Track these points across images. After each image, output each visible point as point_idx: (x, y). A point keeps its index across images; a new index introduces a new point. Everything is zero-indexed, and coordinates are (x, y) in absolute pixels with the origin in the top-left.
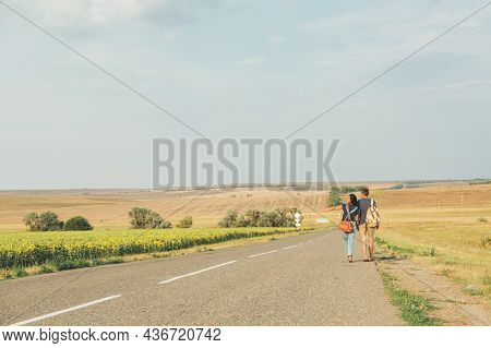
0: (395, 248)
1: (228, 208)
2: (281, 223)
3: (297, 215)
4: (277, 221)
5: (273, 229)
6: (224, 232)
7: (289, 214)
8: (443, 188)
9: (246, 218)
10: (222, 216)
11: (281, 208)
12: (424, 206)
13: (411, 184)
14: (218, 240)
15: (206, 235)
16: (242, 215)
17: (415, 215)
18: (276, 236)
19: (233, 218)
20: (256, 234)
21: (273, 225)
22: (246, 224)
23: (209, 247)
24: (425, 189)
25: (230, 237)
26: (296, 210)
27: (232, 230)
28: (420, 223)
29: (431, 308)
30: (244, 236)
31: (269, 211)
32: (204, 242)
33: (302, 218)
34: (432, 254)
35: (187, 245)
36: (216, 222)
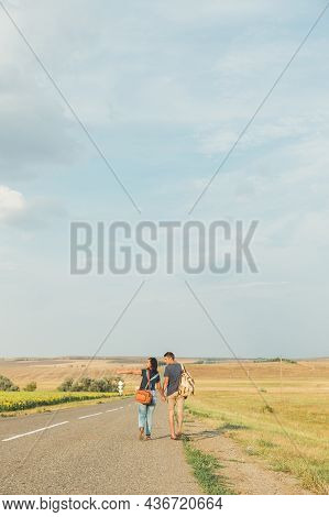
0: (195, 413)
1: (66, 376)
2: (108, 389)
3: (120, 383)
4: (105, 387)
5: (101, 394)
6: (61, 395)
7: (114, 382)
8: (235, 364)
9: (80, 384)
10: (61, 382)
11: (108, 377)
12: (219, 378)
13: (210, 360)
14: (56, 402)
15: (46, 398)
16: (76, 382)
17: (212, 385)
18: (103, 400)
19: (69, 384)
20: (87, 398)
21: (102, 390)
22: (79, 389)
23: (47, 408)
24: (221, 365)
25: (66, 400)
26: (119, 379)
27: (67, 394)
28: (215, 392)
29: (217, 466)
30: (77, 399)
31: (99, 379)
32: (44, 403)
33: (124, 386)
34: (223, 419)
35: (31, 405)
36: (55, 387)
